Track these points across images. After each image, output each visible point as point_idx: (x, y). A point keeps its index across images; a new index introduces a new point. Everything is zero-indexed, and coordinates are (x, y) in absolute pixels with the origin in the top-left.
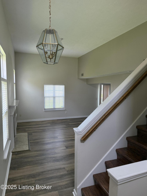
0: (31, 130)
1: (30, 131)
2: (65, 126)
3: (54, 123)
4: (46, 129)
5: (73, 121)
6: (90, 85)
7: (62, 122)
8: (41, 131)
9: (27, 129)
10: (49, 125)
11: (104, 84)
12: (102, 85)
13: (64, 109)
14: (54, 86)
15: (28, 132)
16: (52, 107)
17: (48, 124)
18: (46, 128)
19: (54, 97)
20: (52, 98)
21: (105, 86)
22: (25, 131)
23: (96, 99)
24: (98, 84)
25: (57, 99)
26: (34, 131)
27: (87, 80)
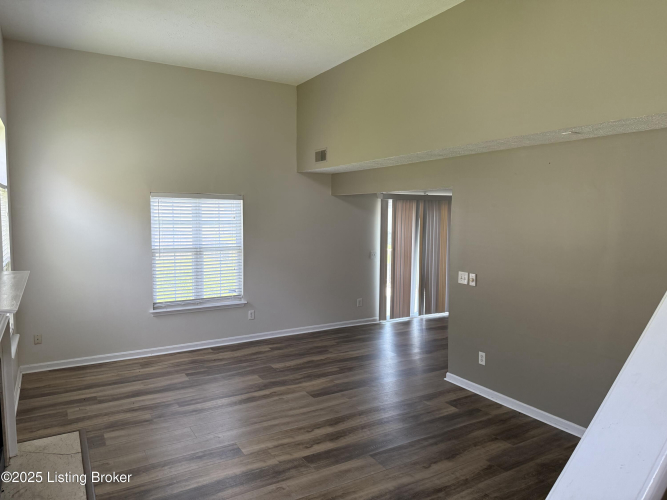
0: (96, 416)
1: (90, 418)
2: (255, 379)
3: (200, 365)
4: (169, 405)
5: (285, 351)
6: (346, 198)
7: (239, 361)
8: (147, 415)
9: (73, 412)
10: (182, 378)
11: (397, 198)
12: (390, 202)
13: (243, 301)
14: (197, 201)
15: (80, 425)
16: (191, 297)
17: (177, 372)
18: (169, 397)
19: (198, 252)
20: (190, 256)
21: (399, 205)
22: (64, 424)
23: (370, 256)
24: (375, 196)
25: (208, 259)
26: (113, 419)
27: (335, 180)
